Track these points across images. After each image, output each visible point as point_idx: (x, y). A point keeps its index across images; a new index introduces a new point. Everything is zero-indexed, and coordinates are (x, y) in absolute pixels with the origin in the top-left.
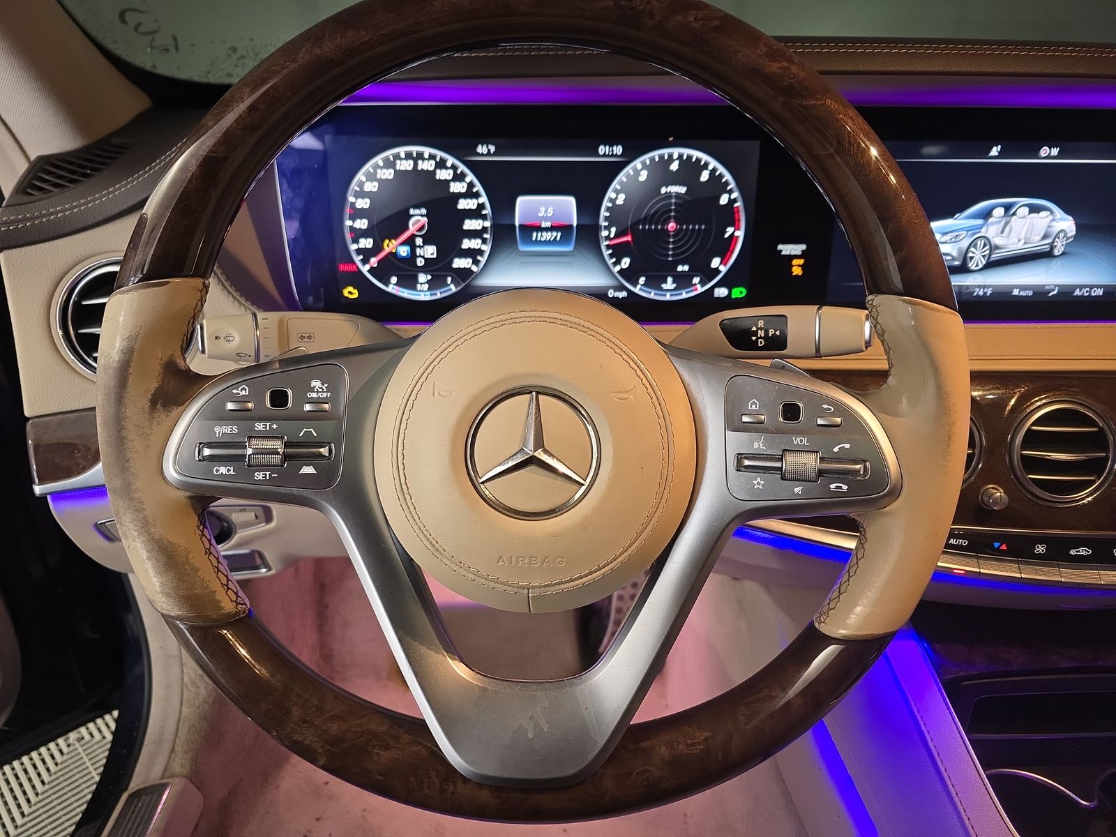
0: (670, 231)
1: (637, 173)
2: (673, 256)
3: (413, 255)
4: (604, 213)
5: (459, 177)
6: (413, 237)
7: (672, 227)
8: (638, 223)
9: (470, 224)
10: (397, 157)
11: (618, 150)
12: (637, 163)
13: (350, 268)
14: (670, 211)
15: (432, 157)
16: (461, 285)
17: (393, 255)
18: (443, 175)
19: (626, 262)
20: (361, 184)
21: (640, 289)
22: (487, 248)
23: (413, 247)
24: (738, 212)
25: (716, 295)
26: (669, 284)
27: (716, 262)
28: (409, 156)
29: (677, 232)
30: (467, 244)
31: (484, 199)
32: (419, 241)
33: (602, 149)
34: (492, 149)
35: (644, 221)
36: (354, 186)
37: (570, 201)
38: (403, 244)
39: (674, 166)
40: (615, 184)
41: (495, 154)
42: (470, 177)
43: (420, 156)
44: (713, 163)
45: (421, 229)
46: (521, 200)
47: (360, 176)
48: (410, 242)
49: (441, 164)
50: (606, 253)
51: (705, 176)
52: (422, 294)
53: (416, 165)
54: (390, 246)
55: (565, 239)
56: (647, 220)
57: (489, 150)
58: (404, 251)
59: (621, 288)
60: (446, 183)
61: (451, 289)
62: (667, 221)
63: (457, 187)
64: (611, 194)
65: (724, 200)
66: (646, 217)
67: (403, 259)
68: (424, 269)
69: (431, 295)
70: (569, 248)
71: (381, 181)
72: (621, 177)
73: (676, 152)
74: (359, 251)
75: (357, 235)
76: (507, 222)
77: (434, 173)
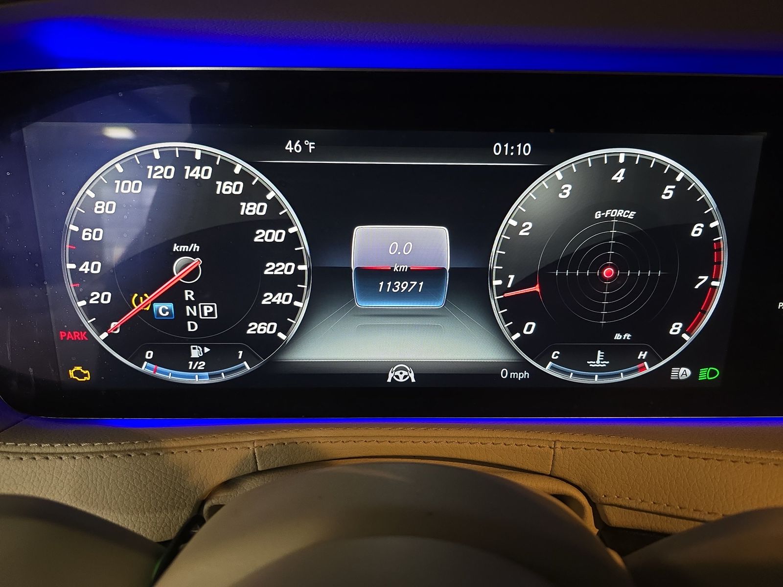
0: (605, 280)
1: (557, 186)
2: (607, 317)
3: (180, 317)
4: (496, 250)
5: (255, 193)
6: (179, 288)
7: (609, 273)
8: (553, 266)
9: (273, 269)
10: (148, 158)
11: (525, 149)
12: (557, 173)
13: (76, 335)
14: (607, 247)
15: (207, 159)
16: (260, 360)
17: (148, 315)
18: (227, 188)
19: (530, 328)
20: (89, 204)
21: (552, 368)
22: (302, 305)
23: (180, 304)
24: (719, 250)
25: (673, 377)
26: (599, 361)
27: (676, 328)
28: (167, 157)
29: (616, 281)
30: (268, 299)
31: (297, 228)
32: (189, 295)
33: (497, 149)
34: (311, 146)
35: (563, 264)
36: (76, 206)
37: (442, 234)
38: (161, 299)
39: (619, 177)
40: (518, 205)
41: (314, 155)
42: (274, 192)
43: (187, 158)
44: (683, 173)
45: (193, 274)
46: (359, 232)
47: (87, 191)
48: (174, 295)
49: (224, 172)
50: (498, 313)
51: (668, 193)
52: (197, 375)
53: (180, 172)
54: (140, 303)
55: (431, 292)
56: (571, 261)
57: (305, 148)
58: (164, 309)
59: (522, 366)
60: (234, 201)
61: (244, 367)
62: (601, 264)
63: (251, 209)
64: (510, 221)
65: (697, 230)
66: (566, 258)
67: (163, 323)
68: (198, 339)
69: (211, 376)
70: (438, 305)
71: (120, 199)
72: (530, 193)
73: (622, 154)
74: (90, 310)
75: (86, 283)
76: (339, 264)
77: (212, 184)
